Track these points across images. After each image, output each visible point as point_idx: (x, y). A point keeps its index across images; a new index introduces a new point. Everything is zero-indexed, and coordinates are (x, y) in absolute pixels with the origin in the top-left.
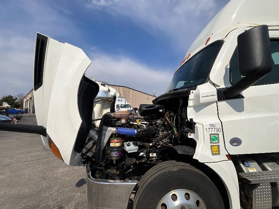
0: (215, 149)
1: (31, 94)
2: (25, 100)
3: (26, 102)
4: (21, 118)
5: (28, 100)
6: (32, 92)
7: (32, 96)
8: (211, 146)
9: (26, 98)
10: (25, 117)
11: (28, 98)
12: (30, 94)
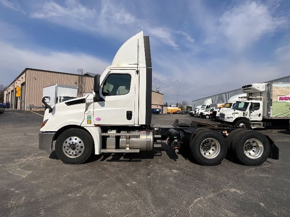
0: (89, 122)
1: (13, 86)
2: (6, 93)
3: (7, 94)
4: (4, 112)
5: (9, 93)
6: (13, 84)
7: (14, 88)
8: (87, 121)
9: (7, 90)
10: (8, 112)
11: (10, 91)
12: (11, 86)
